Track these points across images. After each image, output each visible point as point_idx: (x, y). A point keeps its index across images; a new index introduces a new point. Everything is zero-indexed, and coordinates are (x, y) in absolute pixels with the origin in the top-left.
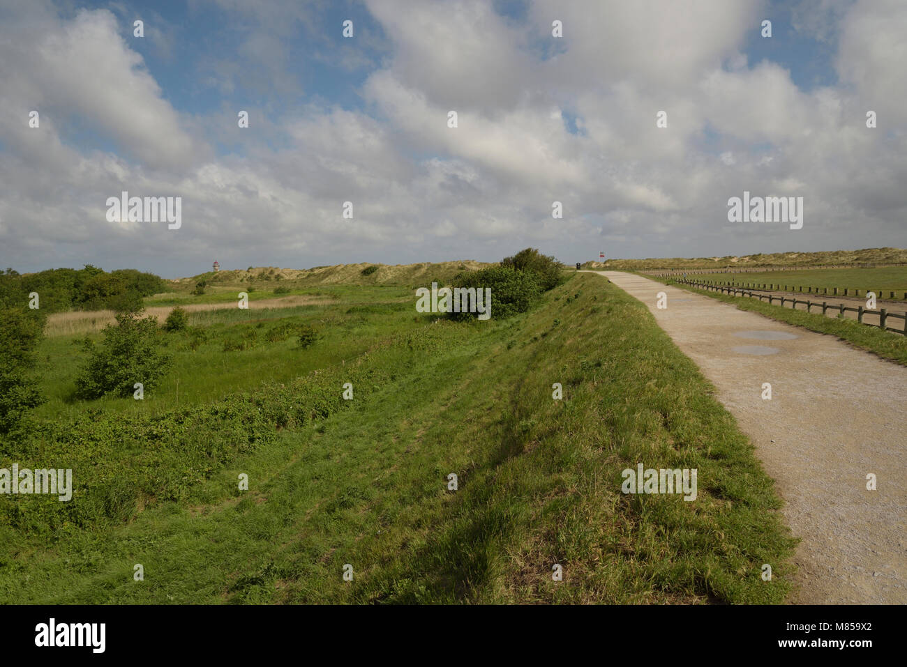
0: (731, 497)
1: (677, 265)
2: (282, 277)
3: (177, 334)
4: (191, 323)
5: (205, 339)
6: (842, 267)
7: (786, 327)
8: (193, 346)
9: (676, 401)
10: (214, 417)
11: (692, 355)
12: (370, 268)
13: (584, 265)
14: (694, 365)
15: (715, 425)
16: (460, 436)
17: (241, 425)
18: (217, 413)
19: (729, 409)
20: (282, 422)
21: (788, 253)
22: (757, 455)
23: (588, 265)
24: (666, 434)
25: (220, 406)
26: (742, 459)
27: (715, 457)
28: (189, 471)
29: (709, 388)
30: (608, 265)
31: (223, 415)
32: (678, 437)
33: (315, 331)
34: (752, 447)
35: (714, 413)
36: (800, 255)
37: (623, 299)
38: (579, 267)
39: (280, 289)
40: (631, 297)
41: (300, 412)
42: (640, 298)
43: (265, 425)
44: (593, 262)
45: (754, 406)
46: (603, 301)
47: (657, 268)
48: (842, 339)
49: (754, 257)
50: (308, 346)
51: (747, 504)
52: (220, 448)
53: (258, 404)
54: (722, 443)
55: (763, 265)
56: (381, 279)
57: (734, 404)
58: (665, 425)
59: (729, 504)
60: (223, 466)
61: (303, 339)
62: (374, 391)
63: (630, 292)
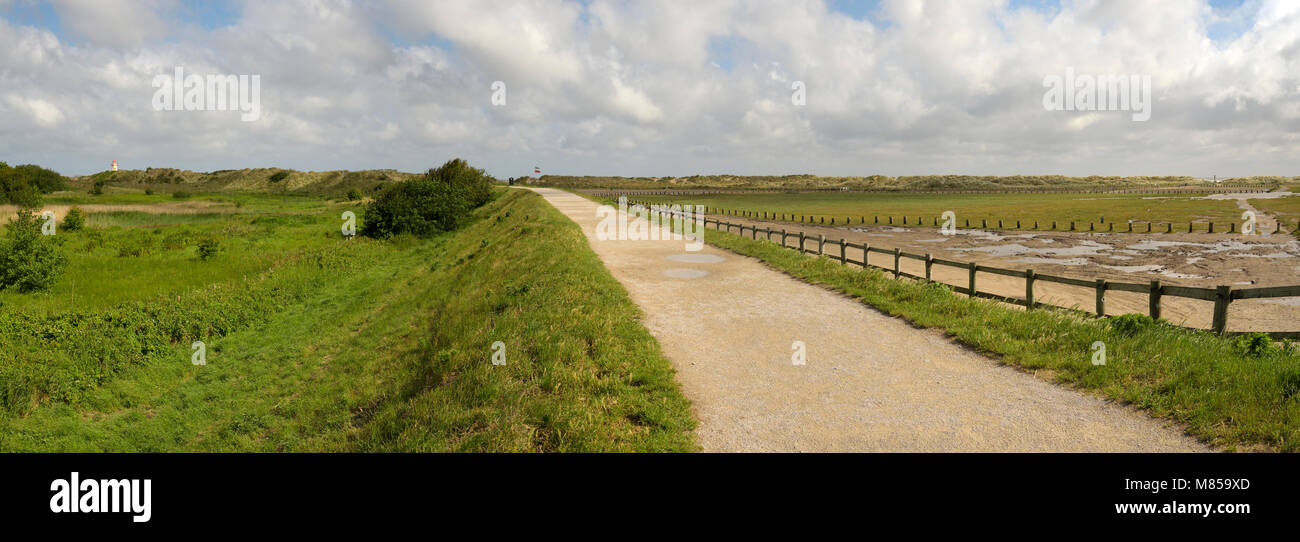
0: (649, 423)
1: (615, 184)
2: (182, 180)
3: (74, 233)
4: (87, 224)
5: (101, 241)
6: (771, 192)
7: (715, 250)
8: (90, 247)
9: (601, 328)
10: (108, 324)
11: (623, 280)
12: (279, 174)
13: (518, 181)
14: (623, 290)
15: (640, 351)
16: (370, 365)
17: (134, 334)
18: (110, 319)
19: (654, 334)
20: (176, 336)
21: (724, 176)
22: (678, 378)
23: (522, 180)
24: (590, 363)
25: (114, 313)
26: (663, 384)
27: (637, 383)
28: (81, 375)
29: (637, 313)
30: (543, 181)
31: (117, 322)
32: (602, 366)
33: (215, 241)
34: (673, 371)
35: (638, 339)
36: (734, 178)
37: (557, 220)
38: (512, 182)
39: (179, 193)
40: (564, 216)
41: (196, 327)
42: (574, 219)
43: (159, 337)
44: (527, 177)
45: (678, 329)
46: (535, 220)
47: (596, 187)
48: (762, 261)
49: (692, 179)
50: (207, 258)
51: (664, 428)
52: (113, 356)
53: (153, 315)
54: (644, 369)
55: (700, 187)
56: (292, 186)
57: (659, 329)
58: (590, 353)
59: (647, 430)
60: (115, 375)
61: (202, 249)
62: (279, 311)
63: (564, 212)
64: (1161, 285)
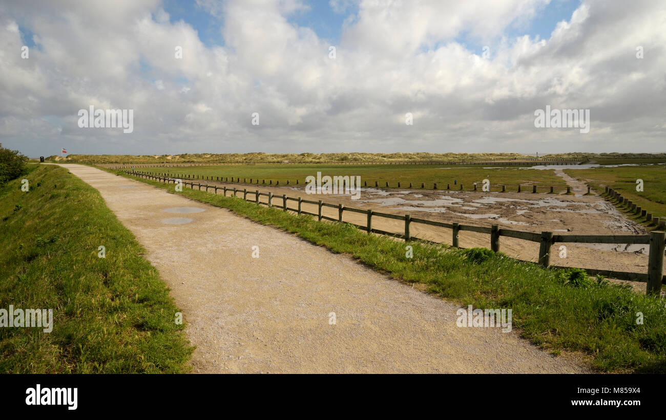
0: (150, 329)
1: (127, 160)
6: (237, 164)
7: (198, 204)
9: (114, 263)
11: (132, 228)
13: (47, 159)
14: (132, 235)
15: (144, 277)
19: (154, 265)
21: (204, 154)
22: (171, 295)
23: (52, 158)
24: (105, 290)
26: (160, 299)
27: (141, 301)
29: (141, 251)
30: (70, 159)
32: (115, 291)
34: (168, 290)
35: (143, 270)
36: (212, 155)
37: (80, 187)
38: (42, 160)
40: (87, 184)
42: (94, 186)
44: (56, 156)
45: (172, 260)
46: (62, 188)
47: (112, 163)
48: (231, 211)
49: (183, 156)
51: (161, 331)
54: (147, 290)
55: (188, 162)
57: (158, 261)
58: (105, 283)
59: (149, 333)
63: (86, 181)
64: (499, 229)
